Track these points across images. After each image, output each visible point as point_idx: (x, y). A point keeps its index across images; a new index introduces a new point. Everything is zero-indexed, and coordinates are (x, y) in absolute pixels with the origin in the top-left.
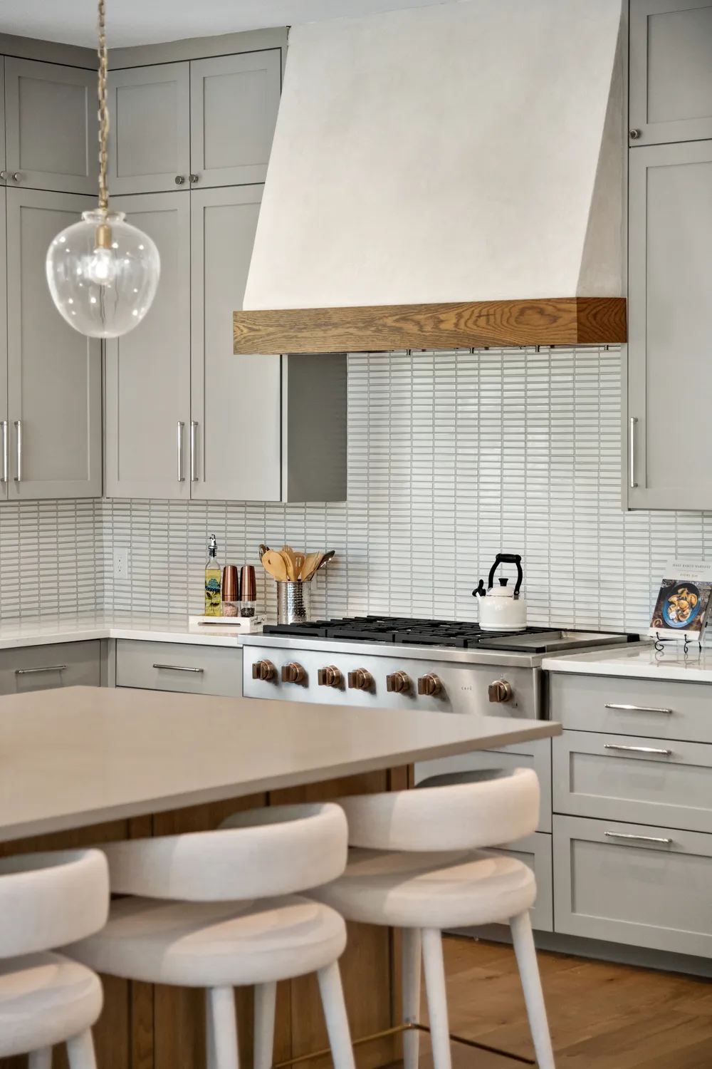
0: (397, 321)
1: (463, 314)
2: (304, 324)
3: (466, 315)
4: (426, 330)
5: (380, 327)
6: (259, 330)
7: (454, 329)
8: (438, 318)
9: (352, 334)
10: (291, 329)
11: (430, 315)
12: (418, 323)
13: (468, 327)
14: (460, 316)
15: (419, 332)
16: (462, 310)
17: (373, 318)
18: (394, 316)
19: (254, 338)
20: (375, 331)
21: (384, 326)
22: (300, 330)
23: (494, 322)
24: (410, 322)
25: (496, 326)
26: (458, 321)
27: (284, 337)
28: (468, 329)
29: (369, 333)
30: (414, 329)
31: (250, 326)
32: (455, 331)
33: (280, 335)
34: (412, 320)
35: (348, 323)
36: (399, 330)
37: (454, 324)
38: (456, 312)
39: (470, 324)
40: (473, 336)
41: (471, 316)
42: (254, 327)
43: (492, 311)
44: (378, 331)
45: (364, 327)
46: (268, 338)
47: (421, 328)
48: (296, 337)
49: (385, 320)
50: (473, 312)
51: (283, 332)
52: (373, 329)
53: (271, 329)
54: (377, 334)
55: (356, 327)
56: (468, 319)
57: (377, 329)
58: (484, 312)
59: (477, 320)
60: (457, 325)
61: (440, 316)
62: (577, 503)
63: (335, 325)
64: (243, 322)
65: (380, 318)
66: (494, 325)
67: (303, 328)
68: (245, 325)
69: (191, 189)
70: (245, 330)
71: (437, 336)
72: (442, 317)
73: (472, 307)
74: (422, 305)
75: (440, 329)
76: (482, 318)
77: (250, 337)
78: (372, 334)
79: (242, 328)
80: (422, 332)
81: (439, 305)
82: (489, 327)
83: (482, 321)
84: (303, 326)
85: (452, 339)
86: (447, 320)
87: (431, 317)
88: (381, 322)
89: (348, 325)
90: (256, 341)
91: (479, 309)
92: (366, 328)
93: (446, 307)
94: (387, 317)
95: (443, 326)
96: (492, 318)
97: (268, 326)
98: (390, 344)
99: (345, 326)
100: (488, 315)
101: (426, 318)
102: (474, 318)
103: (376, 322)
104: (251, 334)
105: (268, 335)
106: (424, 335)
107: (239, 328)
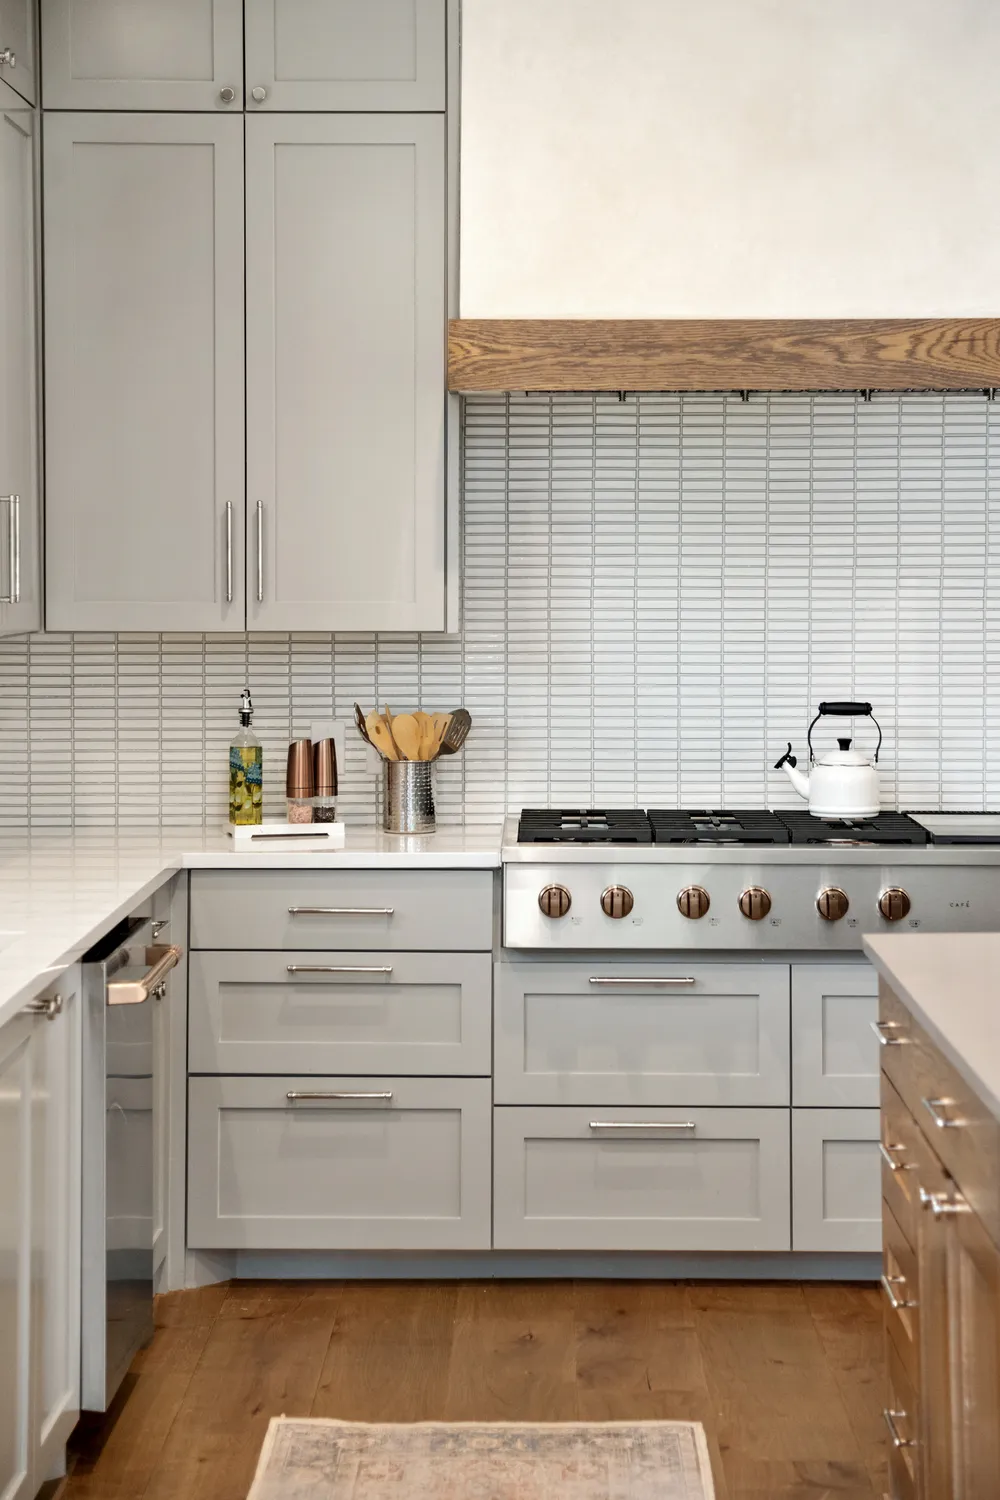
0: (795, 344)
1: (925, 336)
2: (603, 344)
3: (931, 338)
4: (849, 359)
5: (759, 354)
6: (505, 352)
7: (905, 359)
8: (876, 342)
9: (701, 363)
10: (573, 351)
11: (859, 336)
12: (836, 349)
13: (932, 357)
14: (917, 340)
15: (839, 363)
16: (922, 331)
17: (745, 339)
18: (789, 336)
19: (494, 364)
20: (748, 359)
21: (769, 351)
22: (594, 354)
23: (984, 351)
24: (818, 347)
25: (988, 358)
26: (915, 347)
27: (559, 363)
28: (931, 360)
29: (738, 361)
30: (830, 359)
31: (486, 345)
32: (907, 362)
33: (549, 360)
34: (824, 344)
35: (696, 344)
36: (797, 358)
37: (907, 351)
38: (912, 333)
39: (937, 351)
40: (942, 370)
41: (939, 340)
42: (495, 346)
43: (979, 334)
44: (755, 358)
45: (726, 352)
46: (522, 365)
47: (841, 356)
48: (584, 364)
49: (769, 342)
50: (943, 335)
51: (556, 356)
52: (745, 355)
53: (529, 351)
54: (752, 363)
55: (712, 352)
56: (934, 345)
57: (754, 355)
58: (965, 334)
59: (950, 348)
60: (911, 353)
61: (879, 338)
62: (903, 626)
63: (668, 348)
64: (469, 337)
65: (760, 339)
66: (984, 355)
67: (601, 351)
68: (476, 342)
69: (244, 111)
70: (475, 351)
71: (873, 369)
72: (883, 340)
73: (943, 326)
74: (844, 321)
75: (877, 358)
76: (960, 344)
77: (486, 363)
78: (743, 363)
79: (466, 345)
80: (845, 362)
81: (877, 321)
82: (971, 358)
83: (961, 349)
84: (600, 348)
85: (901, 375)
86: (895, 346)
87: (863, 339)
88: (762, 344)
89: (695, 348)
90: (498, 369)
91: (956, 330)
92: (730, 353)
93: (892, 325)
94: (773, 338)
95: (882, 354)
96: (979, 345)
97: (524, 345)
98: (777, 379)
99: (688, 349)
100: (972, 340)
101: (854, 342)
102: (945, 343)
103: (751, 344)
104: (488, 357)
105: (525, 359)
106: (846, 368)
107: (462, 347)
